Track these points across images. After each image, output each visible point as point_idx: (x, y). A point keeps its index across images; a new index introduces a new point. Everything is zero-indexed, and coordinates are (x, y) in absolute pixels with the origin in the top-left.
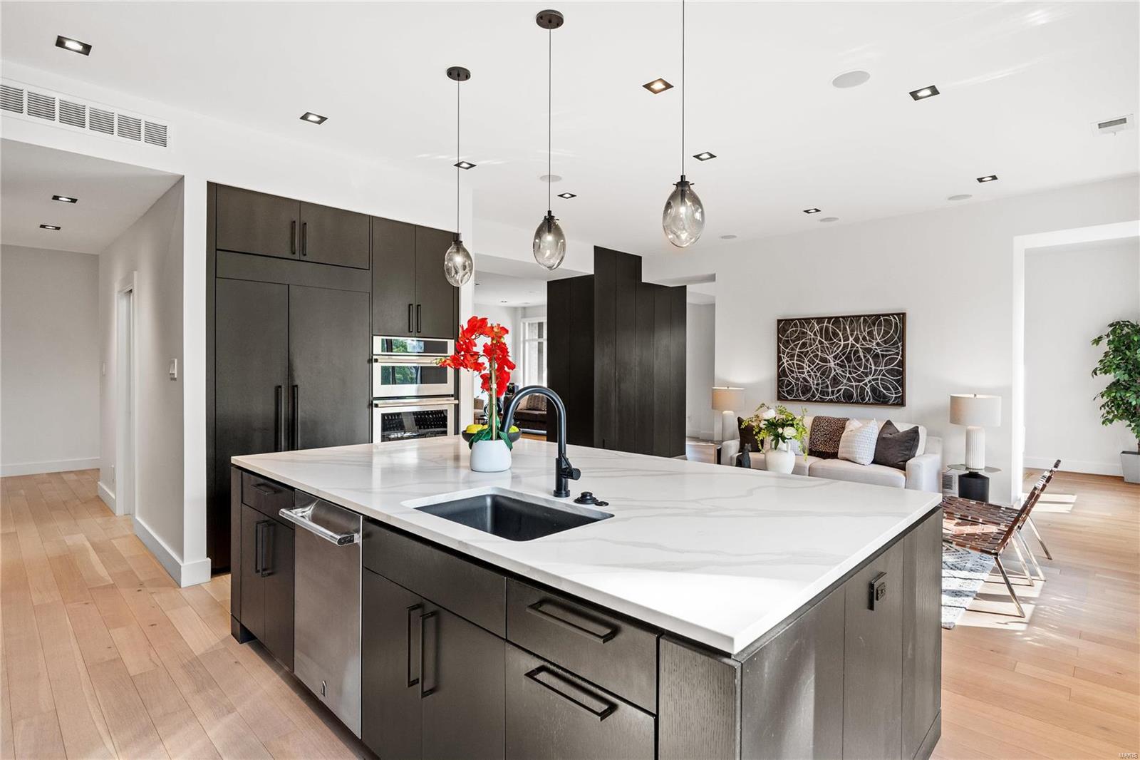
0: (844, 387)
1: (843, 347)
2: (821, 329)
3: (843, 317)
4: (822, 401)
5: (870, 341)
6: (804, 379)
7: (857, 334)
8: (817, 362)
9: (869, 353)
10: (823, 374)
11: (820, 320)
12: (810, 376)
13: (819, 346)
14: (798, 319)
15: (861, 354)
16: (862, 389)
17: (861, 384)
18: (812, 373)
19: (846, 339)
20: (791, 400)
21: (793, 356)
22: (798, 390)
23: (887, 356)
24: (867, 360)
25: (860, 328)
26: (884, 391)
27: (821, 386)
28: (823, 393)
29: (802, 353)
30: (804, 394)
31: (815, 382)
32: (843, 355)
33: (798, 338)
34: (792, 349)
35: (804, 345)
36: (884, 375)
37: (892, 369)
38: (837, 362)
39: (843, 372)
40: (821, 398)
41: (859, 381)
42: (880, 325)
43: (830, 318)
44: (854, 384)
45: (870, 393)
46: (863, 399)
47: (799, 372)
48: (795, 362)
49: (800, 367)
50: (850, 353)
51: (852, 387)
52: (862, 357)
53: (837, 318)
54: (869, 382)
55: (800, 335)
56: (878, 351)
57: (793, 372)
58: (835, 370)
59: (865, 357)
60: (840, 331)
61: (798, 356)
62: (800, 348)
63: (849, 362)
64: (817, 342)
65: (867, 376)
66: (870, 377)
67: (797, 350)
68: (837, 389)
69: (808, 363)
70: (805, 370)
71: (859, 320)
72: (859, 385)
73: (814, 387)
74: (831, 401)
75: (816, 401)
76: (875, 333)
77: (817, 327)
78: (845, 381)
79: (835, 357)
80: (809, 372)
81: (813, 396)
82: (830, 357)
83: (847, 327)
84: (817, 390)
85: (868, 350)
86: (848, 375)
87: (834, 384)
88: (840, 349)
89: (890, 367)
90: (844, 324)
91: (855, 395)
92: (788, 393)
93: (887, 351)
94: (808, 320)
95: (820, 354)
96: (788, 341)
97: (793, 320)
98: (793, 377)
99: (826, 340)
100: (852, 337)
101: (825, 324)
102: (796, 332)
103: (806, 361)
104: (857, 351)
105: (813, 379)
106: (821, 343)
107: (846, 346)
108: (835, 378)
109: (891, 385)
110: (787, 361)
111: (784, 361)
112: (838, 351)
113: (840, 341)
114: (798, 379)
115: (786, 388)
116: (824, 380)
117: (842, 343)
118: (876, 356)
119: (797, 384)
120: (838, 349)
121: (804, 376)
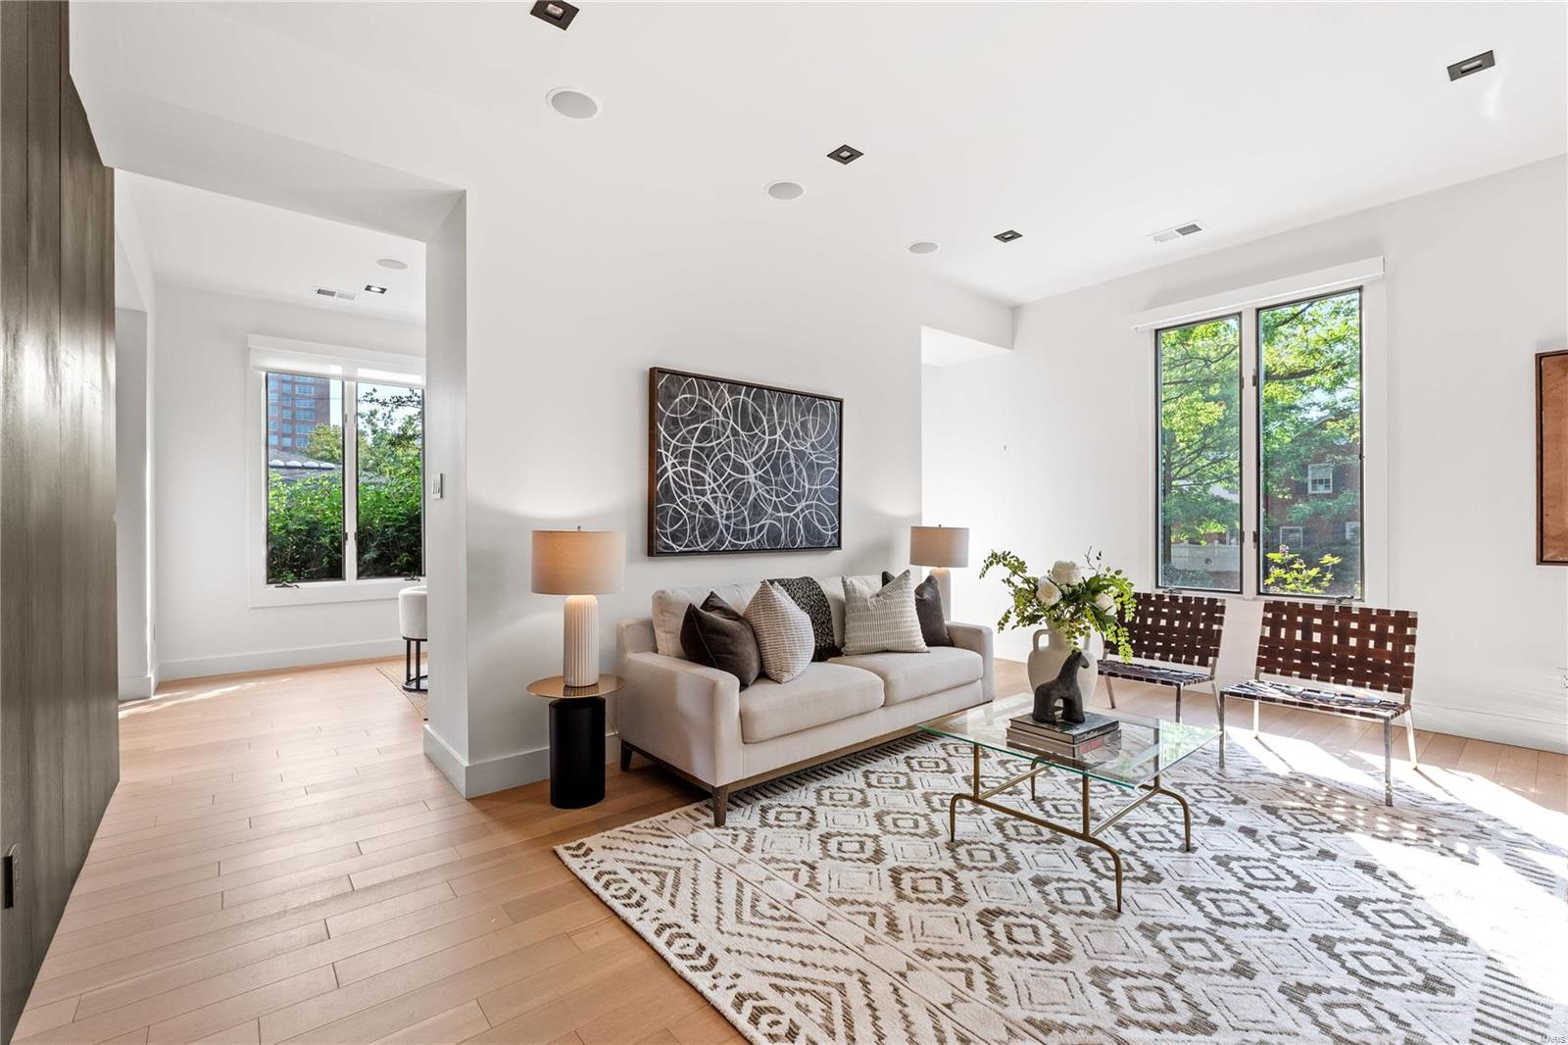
0: (768, 521)
1: (768, 447)
2: (735, 404)
3: (769, 389)
4: (736, 551)
5: (804, 439)
6: (706, 506)
7: (787, 424)
8: (729, 470)
9: (802, 460)
10: (737, 496)
11: (734, 386)
12: (715, 499)
13: (732, 438)
14: (697, 377)
15: (792, 461)
16: (793, 524)
17: (791, 514)
18: (720, 494)
19: (773, 432)
20: (682, 553)
21: (684, 455)
22: (693, 530)
23: (823, 466)
24: (800, 473)
25: (792, 417)
26: (819, 526)
27: (733, 520)
28: (739, 534)
29: (702, 449)
30: (704, 537)
31: (725, 513)
32: (768, 460)
33: (695, 418)
34: (684, 440)
35: (706, 432)
36: (819, 499)
37: (828, 489)
38: (760, 473)
39: (768, 493)
40: (734, 545)
41: (790, 510)
42: (815, 414)
43: (750, 386)
44: (782, 514)
45: (802, 530)
46: (794, 542)
47: (697, 492)
48: (689, 469)
49: (699, 481)
50: (777, 458)
51: (779, 519)
52: (793, 466)
53: (761, 388)
54: (802, 511)
55: (699, 411)
56: (813, 458)
57: (683, 490)
58: (756, 489)
59: (797, 466)
60: (764, 414)
61: (696, 456)
62: (699, 440)
63: (777, 474)
64: (729, 431)
65: (799, 501)
66: (803, 503)
67: (694, 443)
68: (758, 525)
69: (712, 472)
70: (707, 487)
71: (790, 398)
72: (788, 517)
73: (722, 522)
74: (749, 550)
75: (725, 551)
76: (810, 426)
77: (728, 400)
78: (770, 510)
79: (756, 464)
80: (713, 491)
81: (721, 541)
82: (748, 463)
83: (775, 410)
84: (727, 528)
85: (800, 455)
86: (774, 498)
87: (754, 514)
88: (764, 450)
89: (825, 486)
90: (770, 403)
91: (783, 534)
92: (675, 537)
93: (823, 459)
94: (714, 381)
95: (732, 455)
96: (675, 421)
97: (686, 375)
98: (684, 502)
99: (743, 430)
100: (781, 429)
101: (742, 397)
102: (692, 403)
103: (709, 468)
104: (786, 456)
105: (721, 507)
106: (735, 433)
107: (772, 443)
108: (755, 505)
109: (827, 515)
110: (674, 466)
111: (668, 464)
112: (761, 453)
113: (764, 433)
114: (693, 507)
115: (671, 526)
116: (739, 507)
117: (767, 438)
118: (810, 466)
119: (692, 518)
120: (760, 447)
121: (704, 499)
